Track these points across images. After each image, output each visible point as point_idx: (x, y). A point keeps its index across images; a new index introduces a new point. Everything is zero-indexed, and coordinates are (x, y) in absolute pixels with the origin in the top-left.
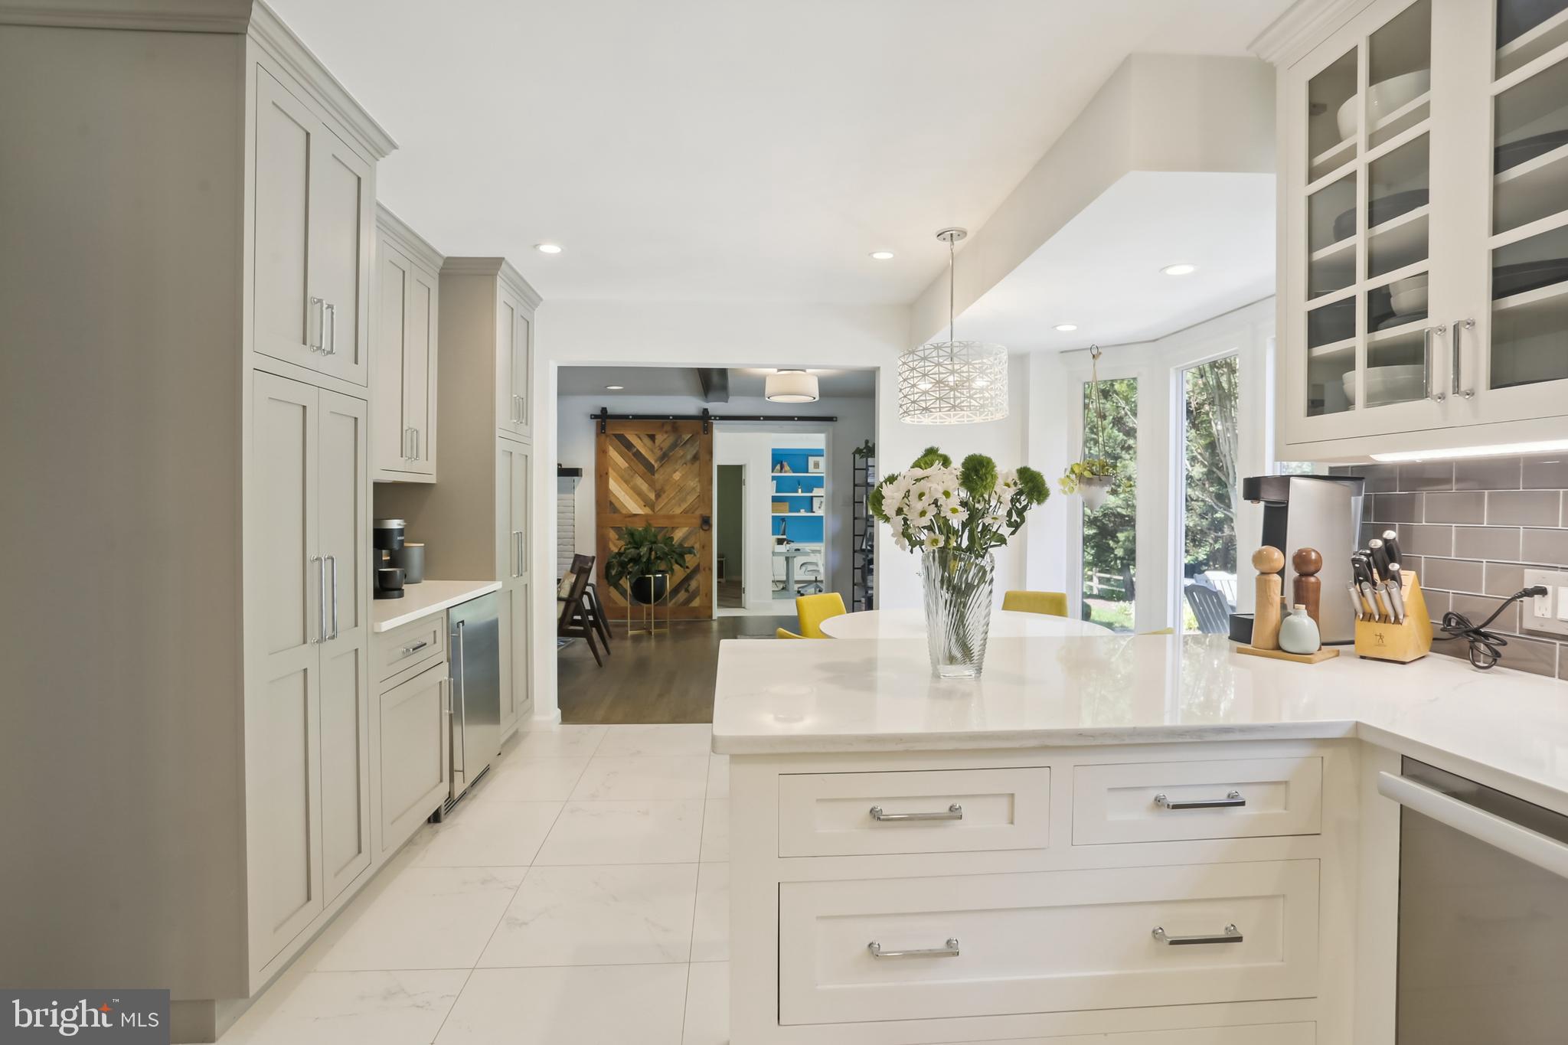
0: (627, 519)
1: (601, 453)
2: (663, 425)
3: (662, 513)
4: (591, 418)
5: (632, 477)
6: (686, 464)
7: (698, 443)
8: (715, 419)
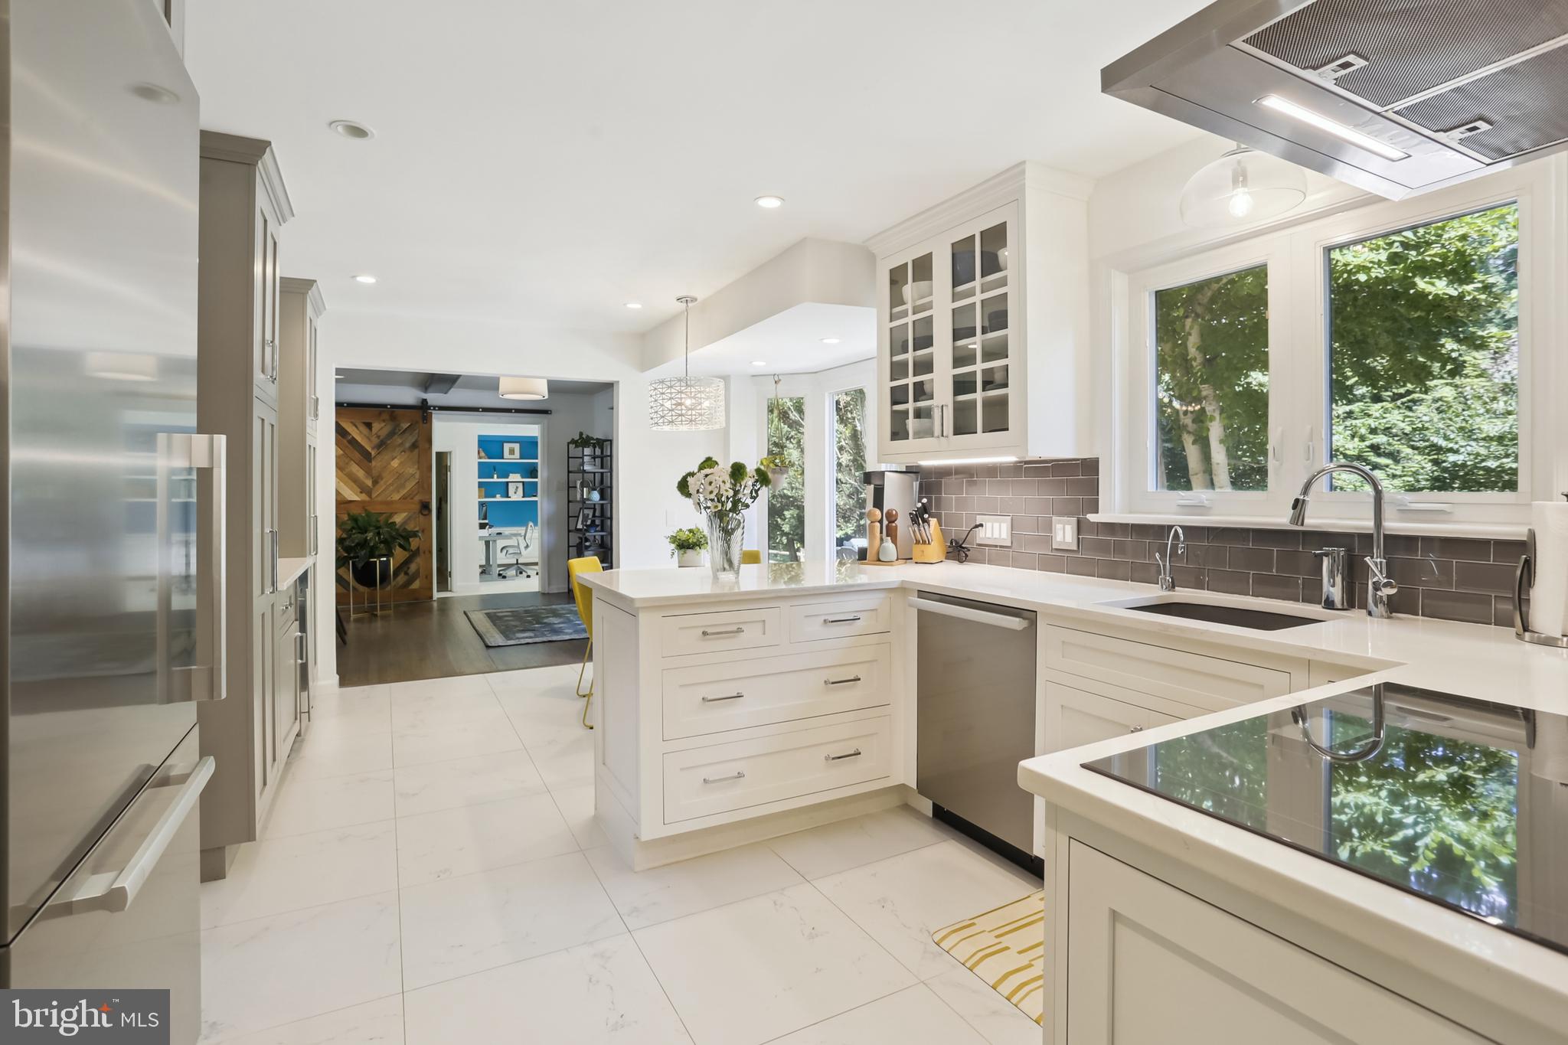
0: (342, 506)
2: (380, 414)
3: (379, 499)
5: (347, 464)
6: (405, 452)
7: (417, 431)
8: (434, 409)
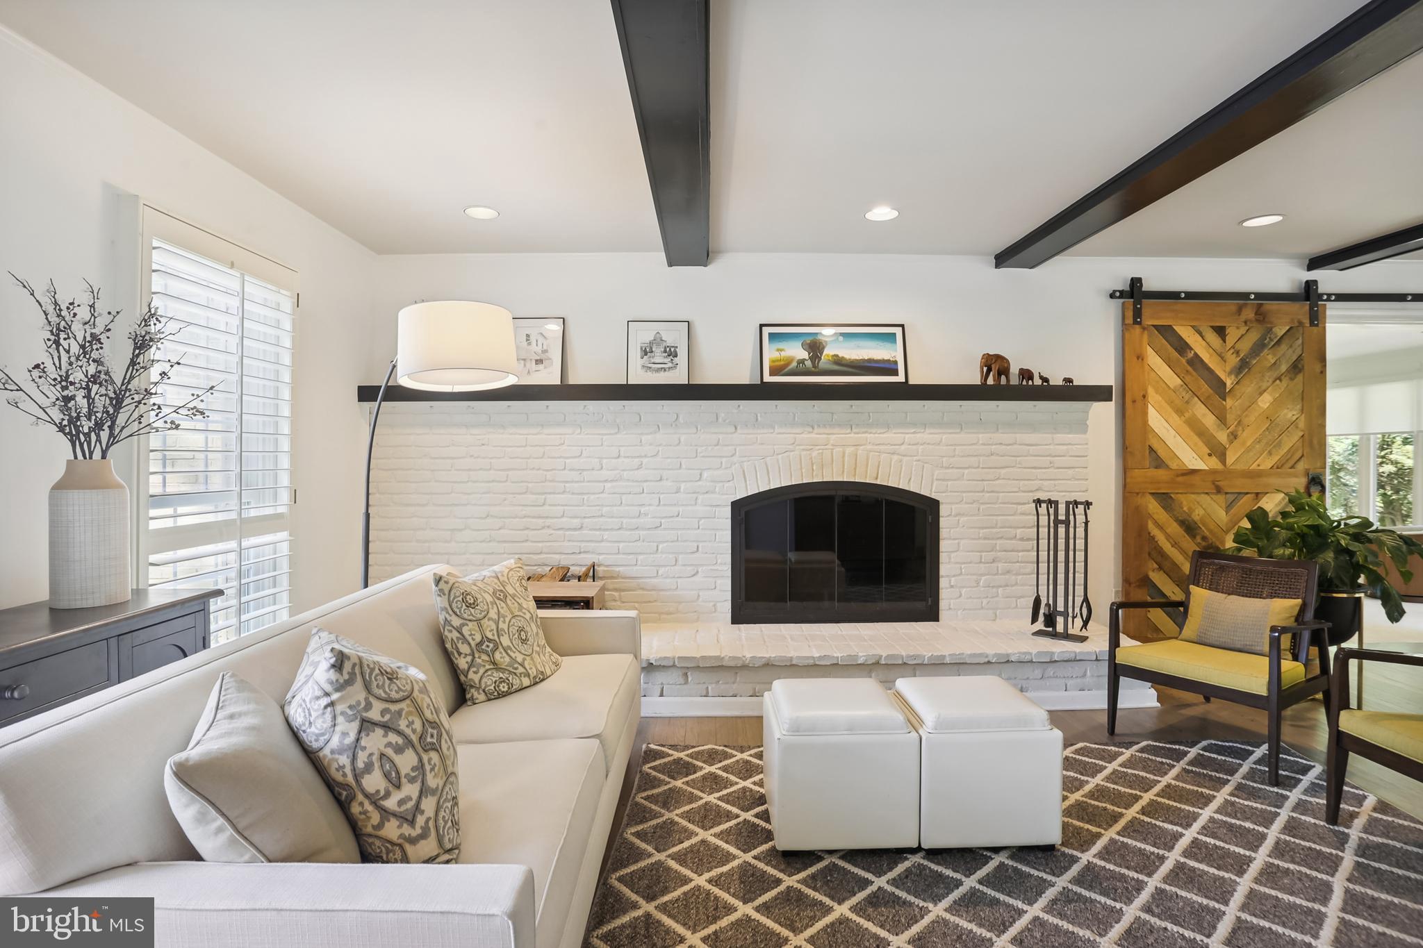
1: (1136, 357)
2: (1240, 310)
3: (1238, 467)
4: (1112, 297)
5: (1187, 402)
6: (1280, 379)
7: (1300, 341)
8: (1328, 300)
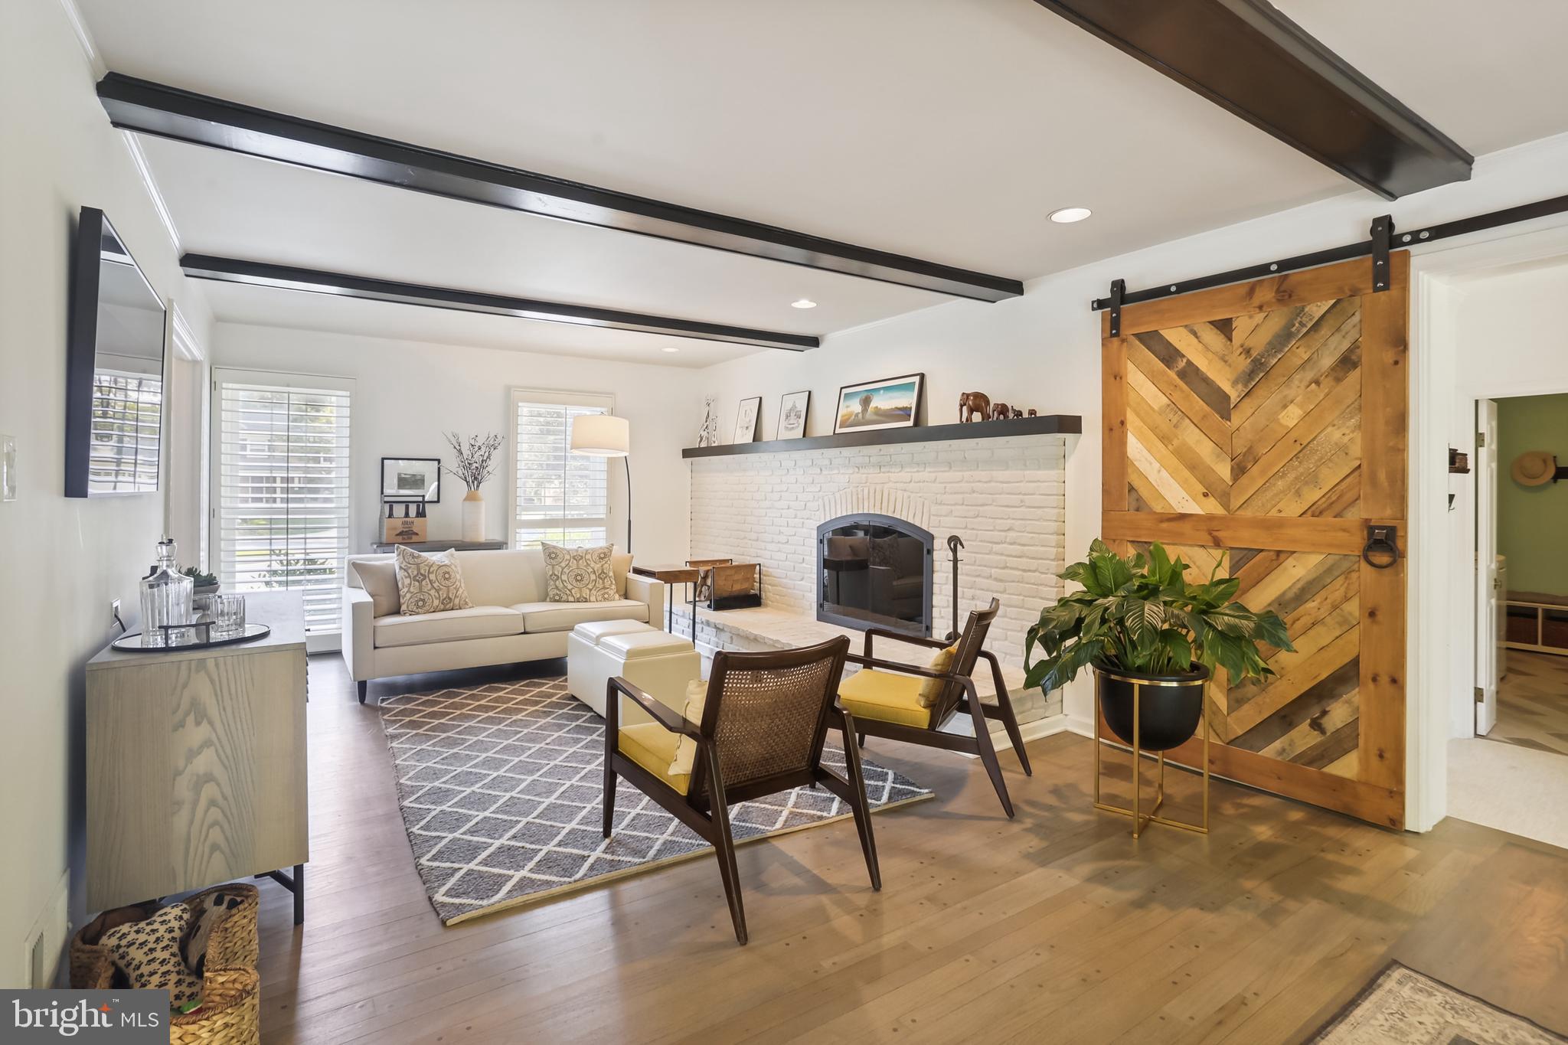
0: (1164, 525)
1: (1113, 377)
2: (1253, 292)
3: (1248, 513)
4: (1093, 309)
5: (1176, 426)
6: (1317, 383)
